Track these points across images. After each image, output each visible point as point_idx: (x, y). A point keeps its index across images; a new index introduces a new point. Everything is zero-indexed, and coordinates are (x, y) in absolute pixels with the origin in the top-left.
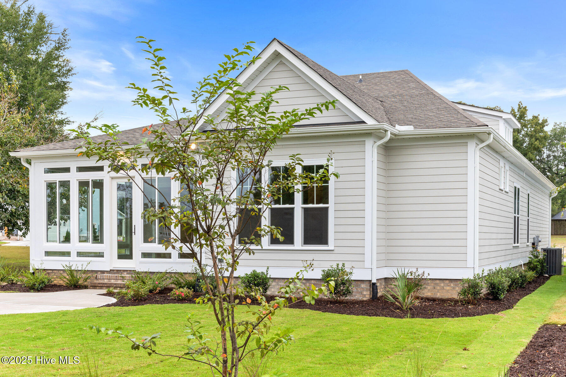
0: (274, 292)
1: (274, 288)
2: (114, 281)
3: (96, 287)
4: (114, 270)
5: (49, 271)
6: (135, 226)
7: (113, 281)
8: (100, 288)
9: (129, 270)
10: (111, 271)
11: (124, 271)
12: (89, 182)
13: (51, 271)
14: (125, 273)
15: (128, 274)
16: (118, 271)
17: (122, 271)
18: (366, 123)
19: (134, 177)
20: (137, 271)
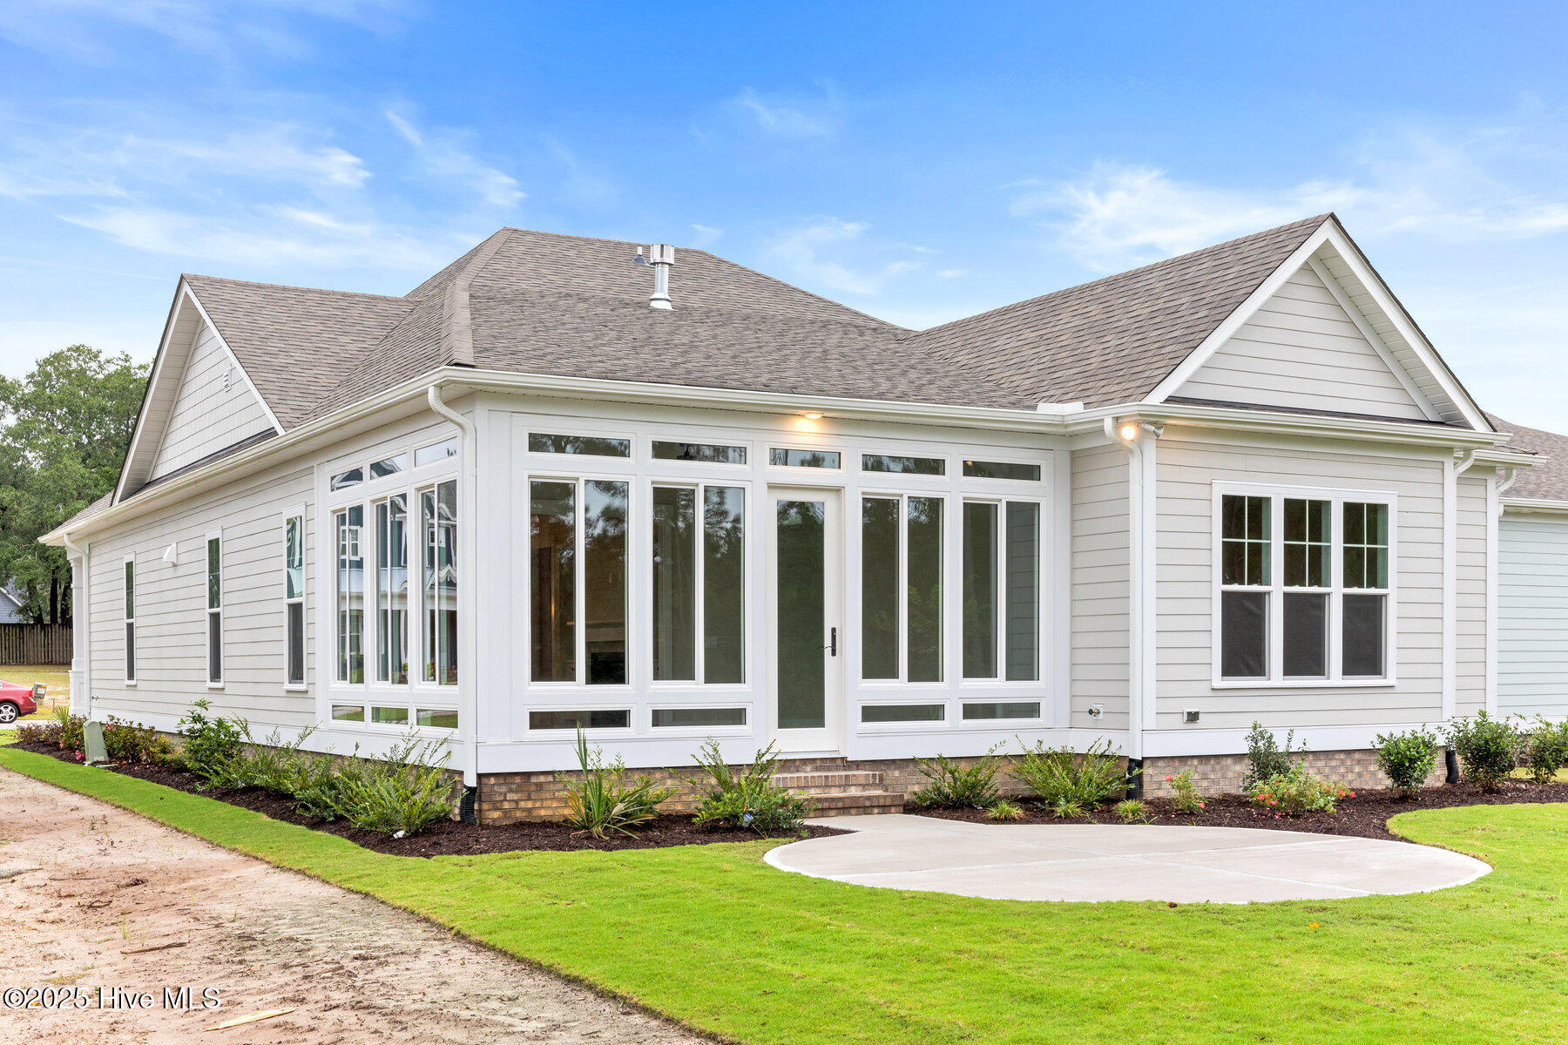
5: (542, 779)
6: (834, 630)
9: (821, 759)
11: (805, 761)
12: (696, 491)
13: (550, 778)
14: (809, 768)
15: (817, 769)
17: (797, 763)
18: (1471, 428)
19: (837, 490)
20: (848, 760)
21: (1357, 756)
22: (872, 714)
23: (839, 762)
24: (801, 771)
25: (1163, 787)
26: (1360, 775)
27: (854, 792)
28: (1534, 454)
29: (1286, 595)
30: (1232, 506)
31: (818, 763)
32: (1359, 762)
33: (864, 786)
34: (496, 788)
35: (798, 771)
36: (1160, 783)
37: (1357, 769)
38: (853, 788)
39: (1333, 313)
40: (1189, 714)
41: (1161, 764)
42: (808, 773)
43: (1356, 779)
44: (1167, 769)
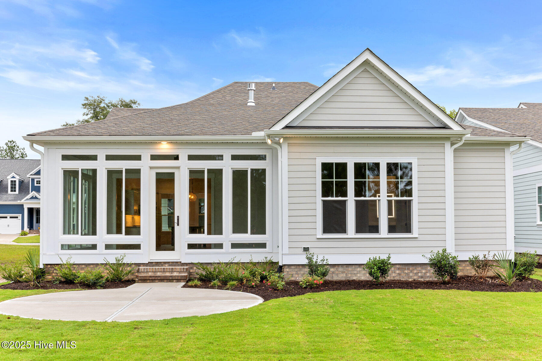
0: (359, 277)
1: (360, 273)
2: (161, 273)
3: (146, 281)
4: (153, 262)
6: (178, 217)
7: (159, 274)
8: (151, 281)
9: (172, 262)
10: (150, 264)
11: (165, 263)
12: (122, 171)
14: (167, 265)
15: (170, 265)
16: (158, 264)
17: (162, 263)
18: (451, 129)
19: (178, 168)
20: (182, 262)
21: (397, 266)
22: (191, 246)
23: (179, 263)
24: (164, 266)
25: (294, 276)
26: (399, 274)
27: (175, 274)
28: (525, 136)
29: (356, 201)
30: (326, 167)
31: (171, 264)
32: (399, 269)
33: (180, 272)
34: (50, 269)
35: (162, 266)
36: (292, 275)
37: (397, 272)
38: (175, 273)
39: (381, 87)
40: (304, 248)
41: (292, 267)
42: (167, 267)
43: (397, 276)
44: (296, 269)
